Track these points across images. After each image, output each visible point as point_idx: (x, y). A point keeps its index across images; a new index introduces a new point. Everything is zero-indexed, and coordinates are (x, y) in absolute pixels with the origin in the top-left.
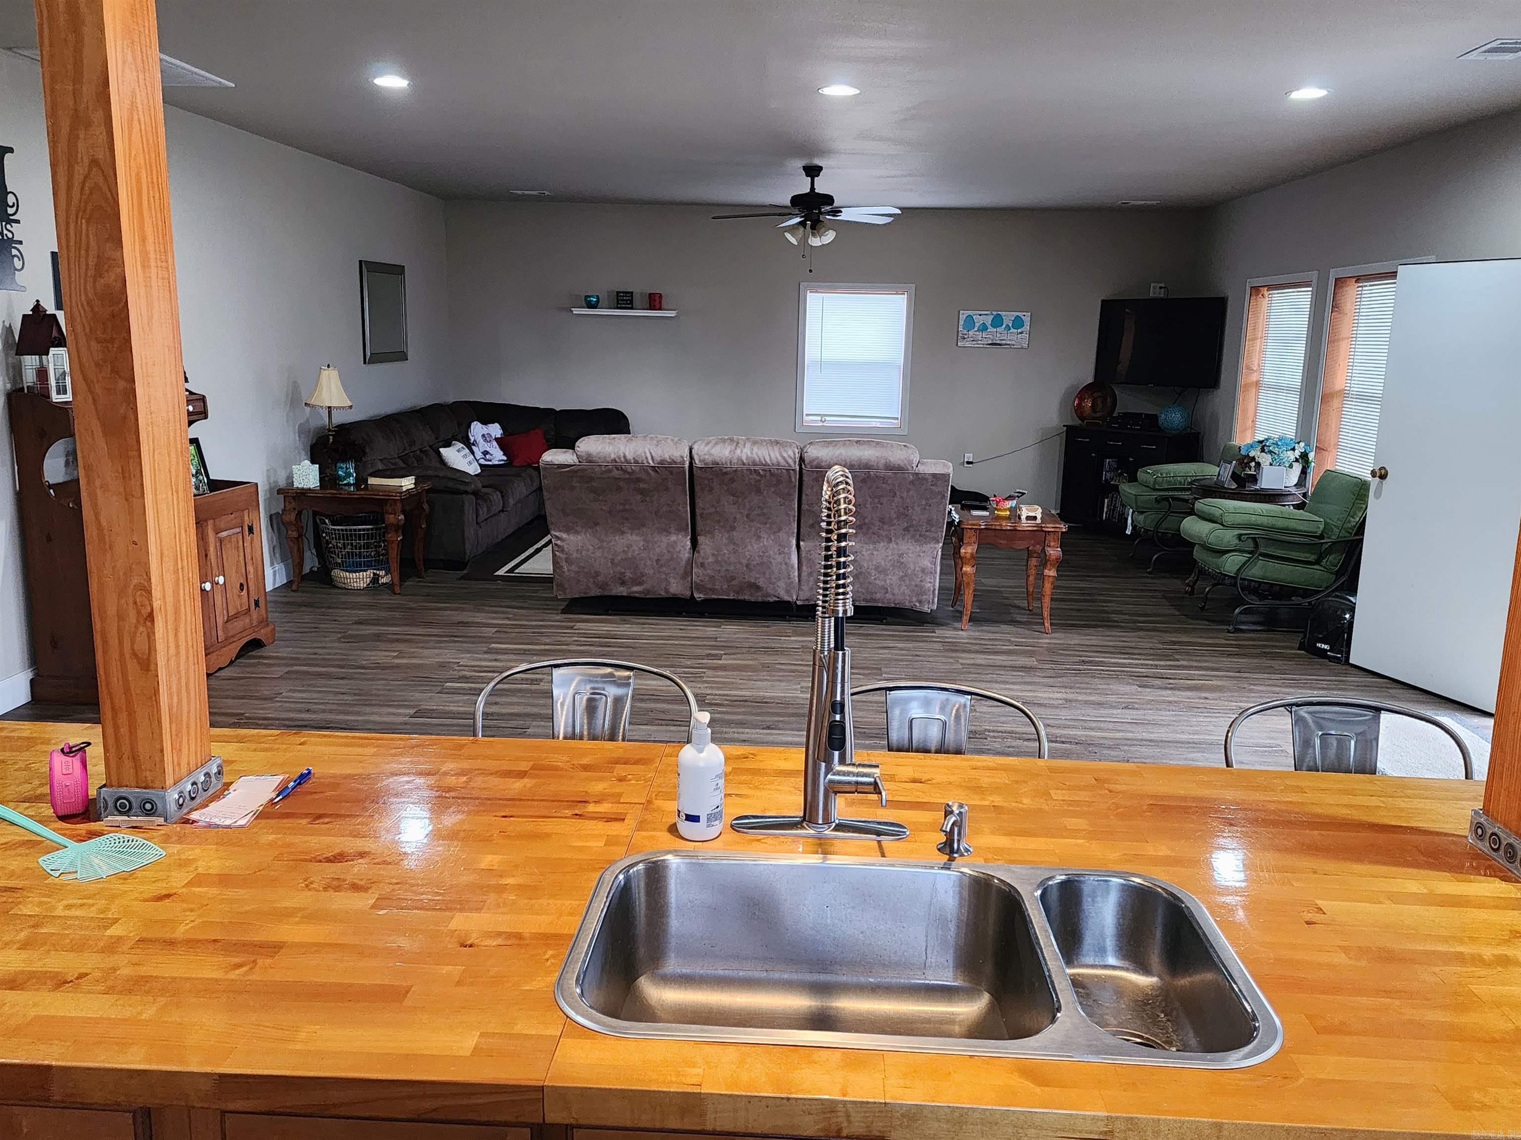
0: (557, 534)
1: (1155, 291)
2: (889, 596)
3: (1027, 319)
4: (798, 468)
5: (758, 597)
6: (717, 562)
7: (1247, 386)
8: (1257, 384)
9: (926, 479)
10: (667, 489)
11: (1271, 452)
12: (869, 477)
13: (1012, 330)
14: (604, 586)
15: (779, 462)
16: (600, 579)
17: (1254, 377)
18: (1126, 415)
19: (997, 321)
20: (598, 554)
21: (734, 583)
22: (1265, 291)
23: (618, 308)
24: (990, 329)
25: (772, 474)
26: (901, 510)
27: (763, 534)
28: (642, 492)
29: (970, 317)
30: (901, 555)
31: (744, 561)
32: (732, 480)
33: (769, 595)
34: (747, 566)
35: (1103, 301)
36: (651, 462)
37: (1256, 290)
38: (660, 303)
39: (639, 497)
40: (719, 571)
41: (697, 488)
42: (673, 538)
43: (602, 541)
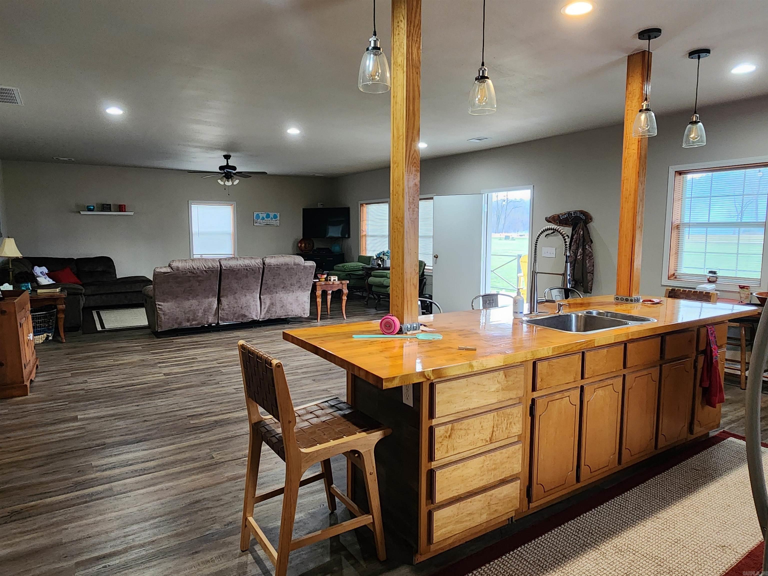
0: (159, 303)
1: (319, 206)
2: (293, 313)
3: (278, 215)
4: (262, 267)
5: (245, 320)
6: (229, 307)
7: (363, 236)
8: (365, 235)
9: (307, 268)
10: (210, 279)
11: (386, 255)
12: (288, 268)
13: (273, 219)
14: (180, 323)
15: (255, 266)
16: (179, 320)
17: (364, 233)
18: (318, 249)
19: (268, 216)
20: (178, 309)
21: (236, 315)
22: (364, 205)
23: (103, 211)
24: (266, 219)
25: (253, 270)
26: (298, 280)
27: (247, 294)
28: (199, 281)
29: (258, 214)
30: (297, 297)
31: (240, 306)
32: (237, 273)
33: (249, 319)
34: (241, 308)
35: (303, 209)
36: (204, 268)
37: (362, 205)
38: (125, 209)
39: (198, 284)
40: (230, 311)
41: (222, 278)
42: (210, 300)
43: (179, 304)
